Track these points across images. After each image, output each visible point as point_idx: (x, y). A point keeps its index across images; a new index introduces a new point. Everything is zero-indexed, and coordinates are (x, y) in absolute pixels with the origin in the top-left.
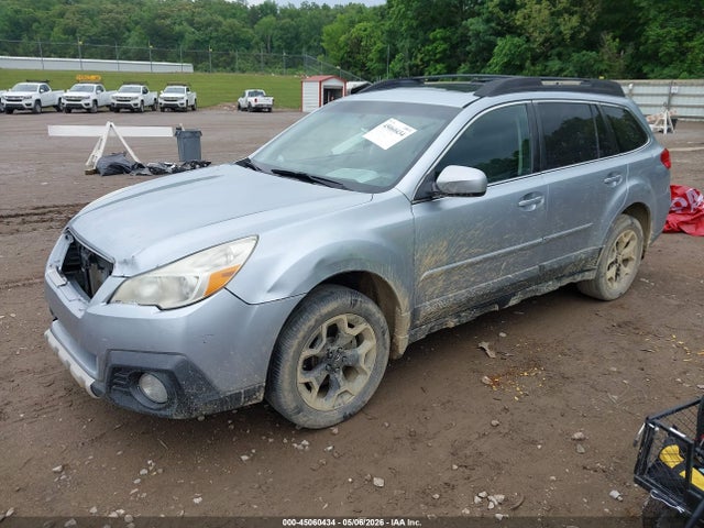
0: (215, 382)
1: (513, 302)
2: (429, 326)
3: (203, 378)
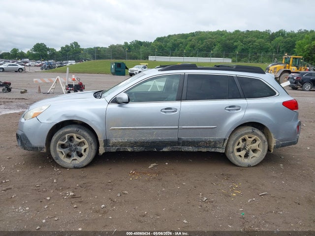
0: (31, 142)
1: (165, 150)
2: (117, 148)
3: (28, 139)
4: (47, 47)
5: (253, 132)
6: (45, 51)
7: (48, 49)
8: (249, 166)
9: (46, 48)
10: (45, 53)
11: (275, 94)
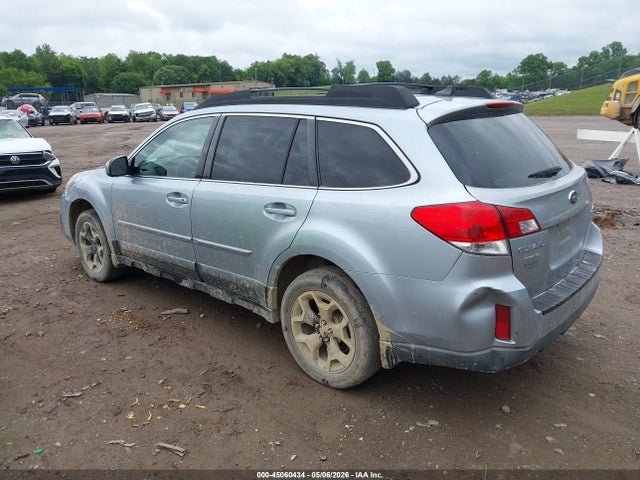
4: (548, 60)
5: (323, 286)
6: (543, 70)
7: (550, 66)
8: (325, 384)
9: (546, 64)
10: (542, 73)
11: (407, 176)
